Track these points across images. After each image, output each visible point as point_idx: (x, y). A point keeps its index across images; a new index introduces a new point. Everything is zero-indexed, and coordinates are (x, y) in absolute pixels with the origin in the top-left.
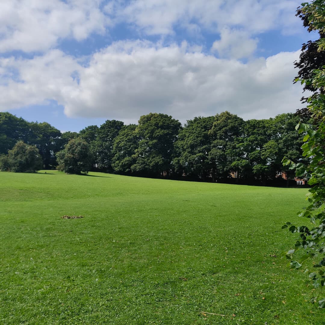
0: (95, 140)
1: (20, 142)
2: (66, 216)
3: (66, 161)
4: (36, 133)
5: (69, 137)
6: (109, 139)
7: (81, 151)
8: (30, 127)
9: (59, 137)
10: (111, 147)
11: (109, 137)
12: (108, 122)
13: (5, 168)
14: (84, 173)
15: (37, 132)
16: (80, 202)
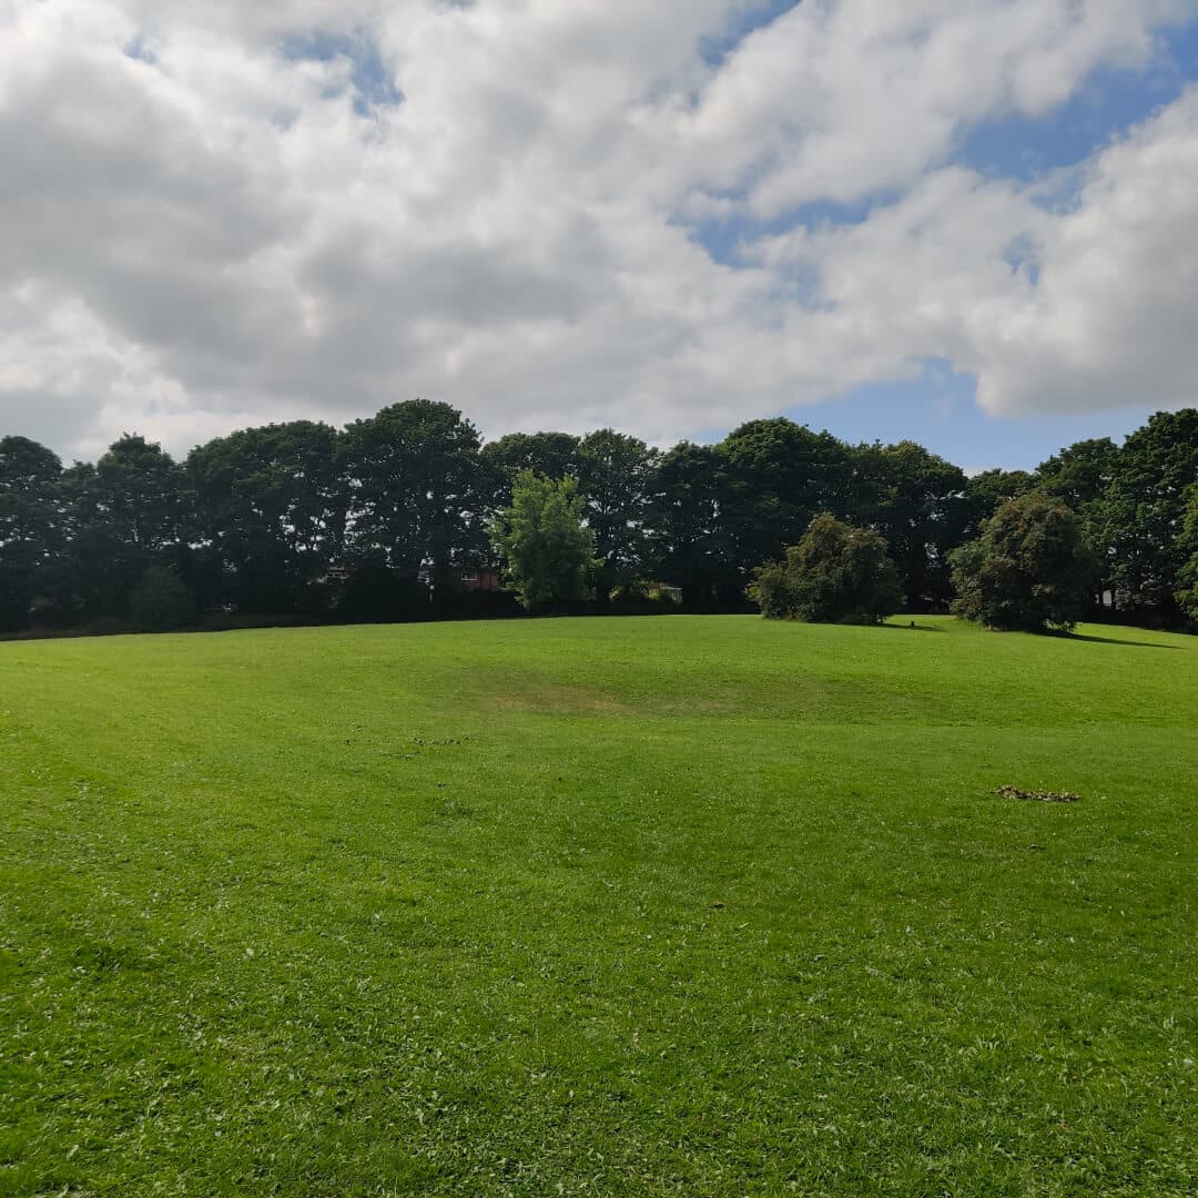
0: (1103, 498)
1: (825, 519)
2: (1009, 789)
3: (986, 581)
4: (874, 484)
5: (996, 490)
6: (1164, 488)
7: (1046, 544)
8: (851, 463)
9: (957, 493)
10: (1173, 522)
11: (1162, 483)
12: (1161, 420)
13: (774, 605)
14: (1056, 627)
15: (879, 480)
16: (1052, 740)
